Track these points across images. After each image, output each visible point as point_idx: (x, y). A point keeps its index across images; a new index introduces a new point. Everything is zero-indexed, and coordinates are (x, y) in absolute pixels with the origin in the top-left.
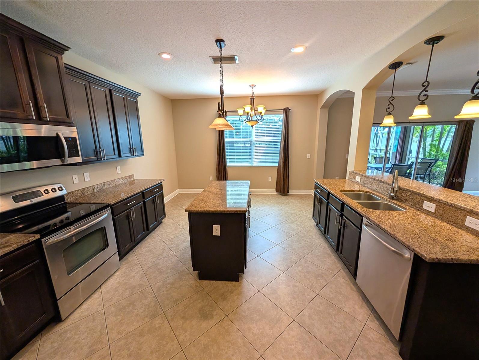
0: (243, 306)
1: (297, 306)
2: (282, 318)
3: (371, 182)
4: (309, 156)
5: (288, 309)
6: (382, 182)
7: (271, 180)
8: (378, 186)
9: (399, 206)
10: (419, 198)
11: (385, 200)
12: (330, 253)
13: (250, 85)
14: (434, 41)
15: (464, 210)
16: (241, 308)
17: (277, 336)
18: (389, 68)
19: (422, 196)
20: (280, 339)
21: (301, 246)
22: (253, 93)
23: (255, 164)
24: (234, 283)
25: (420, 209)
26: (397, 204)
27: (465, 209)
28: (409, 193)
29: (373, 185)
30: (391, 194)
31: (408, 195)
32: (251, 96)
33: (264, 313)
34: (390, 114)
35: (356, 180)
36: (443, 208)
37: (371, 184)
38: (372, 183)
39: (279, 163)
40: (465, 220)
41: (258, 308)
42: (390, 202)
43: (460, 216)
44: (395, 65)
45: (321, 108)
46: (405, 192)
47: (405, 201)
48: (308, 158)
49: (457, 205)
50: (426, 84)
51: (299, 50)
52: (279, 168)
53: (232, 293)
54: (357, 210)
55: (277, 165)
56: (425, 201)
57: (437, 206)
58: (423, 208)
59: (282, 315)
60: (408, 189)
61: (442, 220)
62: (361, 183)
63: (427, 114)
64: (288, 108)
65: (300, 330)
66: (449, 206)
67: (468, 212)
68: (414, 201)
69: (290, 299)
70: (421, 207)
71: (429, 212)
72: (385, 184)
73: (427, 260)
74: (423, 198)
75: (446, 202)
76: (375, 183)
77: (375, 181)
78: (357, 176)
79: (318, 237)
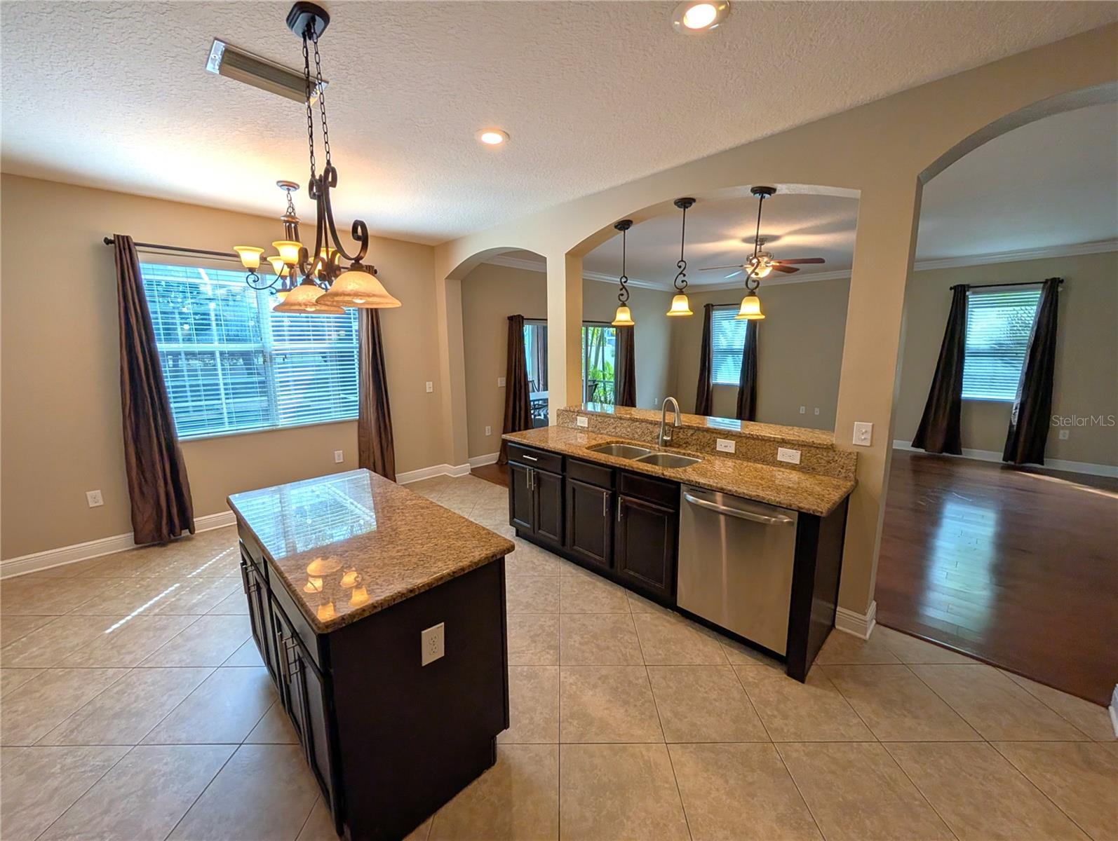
0: (564, 809)
1: (644, 714)
2: (649, 757)
3: (613, 424)
4: (429, 386)
5: (640, 732)
6: (637, 421)
7: (342, 461)
8: (629, 430)
9: (684, 454)
10: (708, 436)
11: (655, 450)
12: (587, 579)
13: (278, 182)
14: (685, 203)
15: (774, 441)
16: (566, 817)
17: (678, 799)
18: (616, 227)
19: (713, 432)
20: (687, 801)
21: (534, 592)
22: (291, 206)
23: (283, 422)
24: (486, 775)
25: (714, 452)
26: (680, 452)
27: (776, 440)
28: (691, 432)
29: (618, 430)
30: (665, 438)
31: (689, 435)
32: (285, 216)
33: (615, 780)
34: (624, 305)
35: (578, 424)
36: (746, 444)
37: (615, 428)
38: (615, 425)
39: (359, 409)
40: (777, 454)
41: (596, 781)
42: (666, 452)
43: (769, 451)
44: (624, 225)
45: (446, 278)
46: (684, 432)
47: (684, 445)
48: (427, 391)
49: (765, 436)
50: (682, 264)
51: (492, 138)
52: (361, 423)
53: (508, 804)
54: (663, 474)
55: (355, 415)
56: (718, 440)
57: (736, 442)
58: (717, 449)
59: (644, 753)
60: (689, 426)
61: (748, 461)
62: (590, 429)
63: (688, 310)
64: (373, 267)
65: (691, 752)
66: (754, 439)
67: (778, 442)
68: (701, 442)
69: (622, 710)
70: (713, 449)
71: (727, 453)
72: (643, 424)
73: (824, 515)
74: (714, 435)
75: (749, 434)
76: (622, 424)
77: (622, 422)
78: (578, 417)
79: (543, 559)
